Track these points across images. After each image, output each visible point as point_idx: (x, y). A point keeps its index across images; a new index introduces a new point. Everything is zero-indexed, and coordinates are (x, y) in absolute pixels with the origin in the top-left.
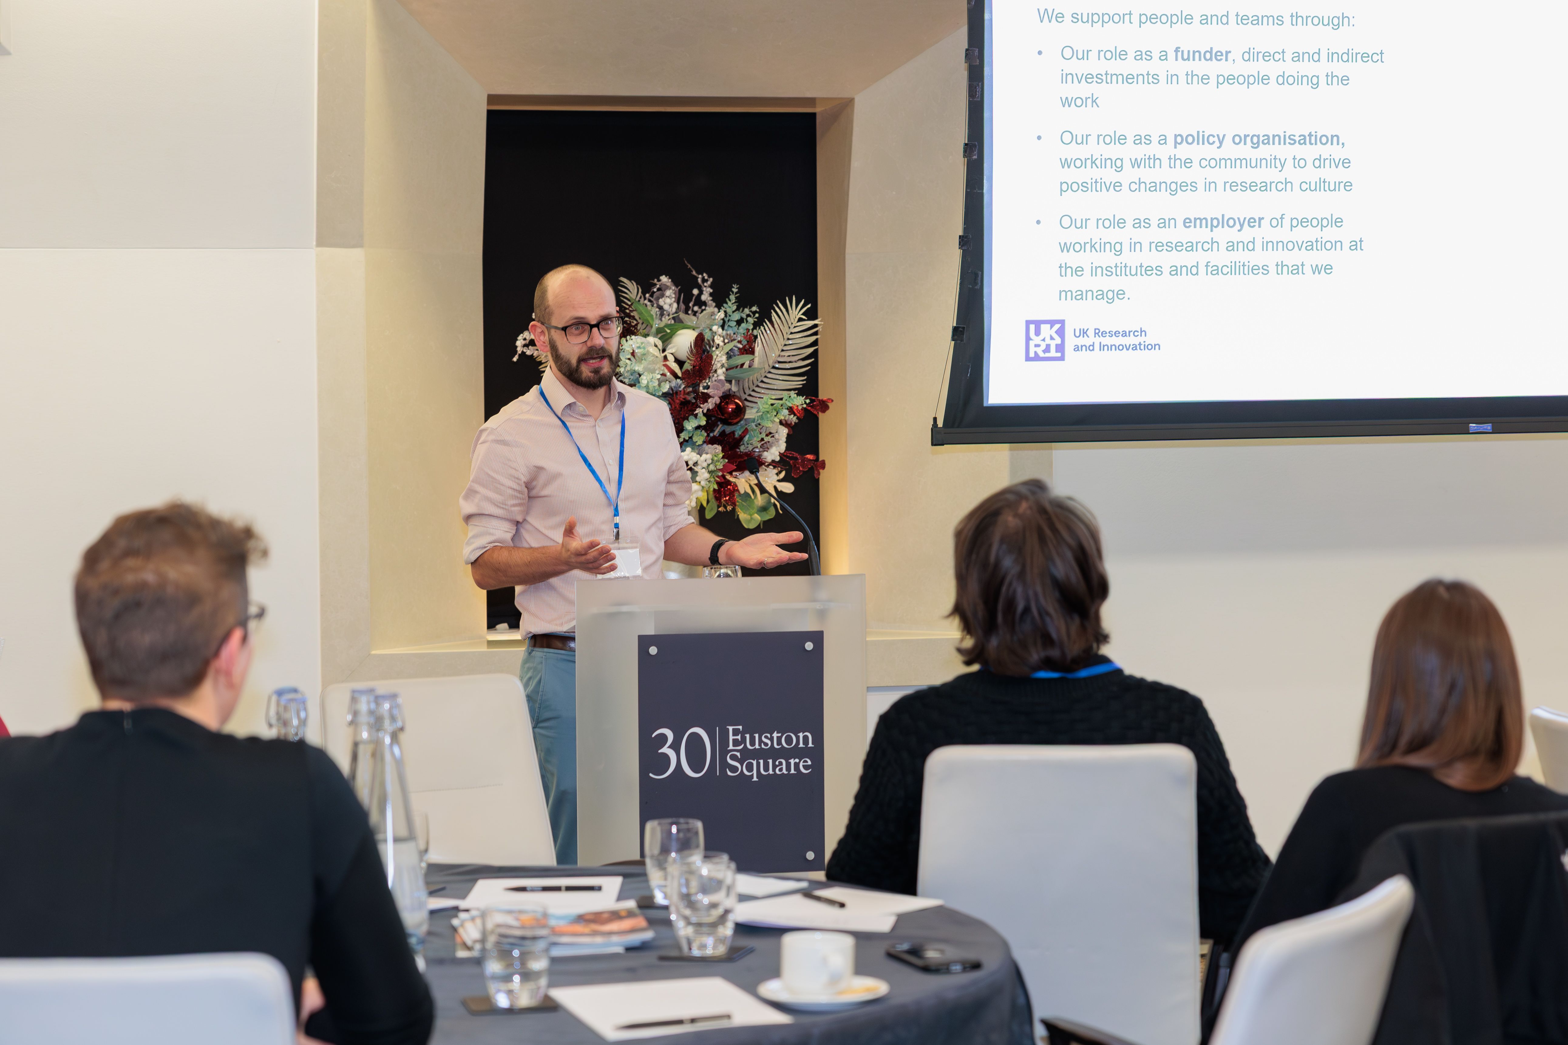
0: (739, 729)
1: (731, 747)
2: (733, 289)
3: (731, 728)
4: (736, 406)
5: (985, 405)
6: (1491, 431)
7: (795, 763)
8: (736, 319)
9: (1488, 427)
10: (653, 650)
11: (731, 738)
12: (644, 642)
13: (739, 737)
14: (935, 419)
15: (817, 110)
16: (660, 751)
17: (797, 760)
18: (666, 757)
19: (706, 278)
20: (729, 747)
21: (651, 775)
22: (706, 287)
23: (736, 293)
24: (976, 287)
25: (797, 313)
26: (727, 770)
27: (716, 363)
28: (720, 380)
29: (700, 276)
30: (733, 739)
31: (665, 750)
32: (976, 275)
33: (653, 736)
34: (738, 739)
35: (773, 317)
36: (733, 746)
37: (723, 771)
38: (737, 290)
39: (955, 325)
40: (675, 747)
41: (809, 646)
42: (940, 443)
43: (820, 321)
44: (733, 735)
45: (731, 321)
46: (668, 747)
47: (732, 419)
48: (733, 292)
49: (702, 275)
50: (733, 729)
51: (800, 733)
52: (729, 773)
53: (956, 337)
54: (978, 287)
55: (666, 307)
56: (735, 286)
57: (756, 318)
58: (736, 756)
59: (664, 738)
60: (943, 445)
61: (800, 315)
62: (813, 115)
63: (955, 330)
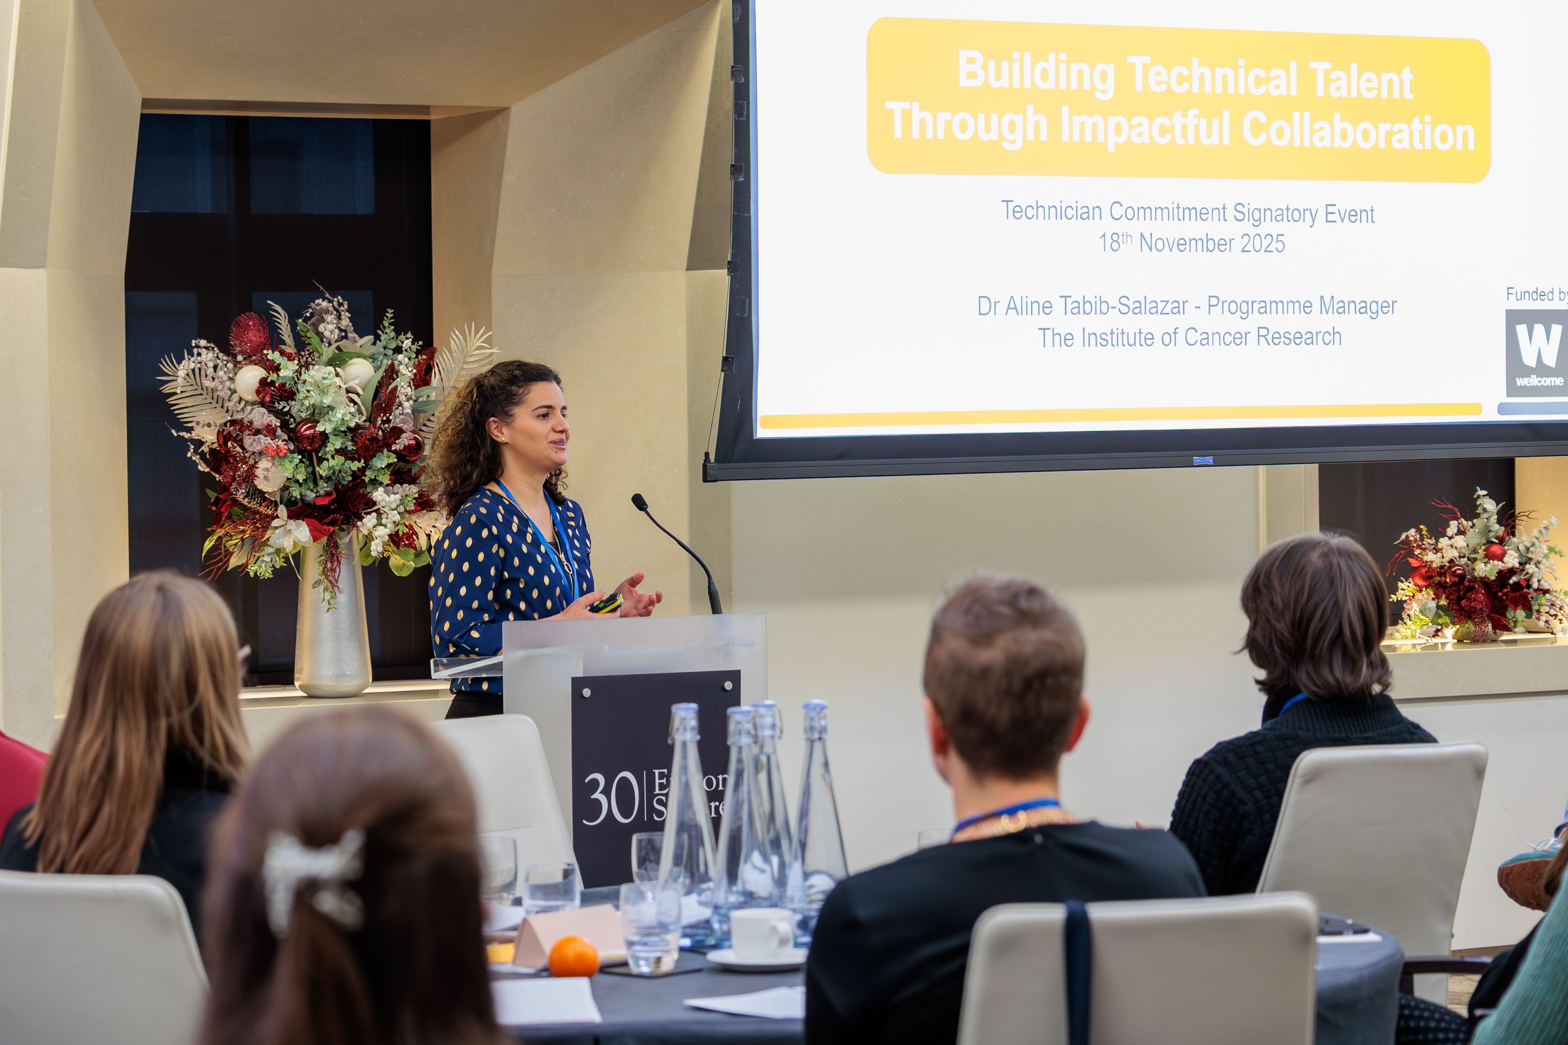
0: (664, 772)
1: (657, 791)
2: (387, 314)
3: (657, 772)
4: (416, 441)
5: (755, 438)
6: (1212, 464)
7: (716, 806)
8: (393, 347)
9: (1210, 460)
10: (587, 693)
11: (657, 781)
12: (578, 684)
13: (664, 781)
14: (707, 455)
15: (432, 117)
16: (592, 797)
17: (717, 803)
18: (598, 802)
19: (341, 301)
20: (655, 791)
21: (584, 822)
22: (343, 311)
23: (391, 318)
24: (744, 316)
25: (476, 340)
26: (654, 814)
27: (400, 395)
28: (407, 413)
29: (336, 299)
30: (659, 783)
31: (598, 795)
32: (744, 302)
33: (586, 781)
34: (663, 783)
35: (452, 346)
36: (660, 790)
37: (650, 816)
38: (392, 315)
39: (725, 355)
40: (607, 792)
41: (728, 685)
42: (714, 479)
43: (497, 350)
44: (659, 779)
45: (388, 349)
46: (601, 793)
47: (411, 457)
48: (387, 317)
49: (337, 298)
50: (659, 772)
51: (719, 775)
52: (656, 818)
53: (725, 368)
54: (745, 315)
55: (327, 334)
56: (390, 311)
57: (419, 346)
58: (662, 800)
59: (595, 782)
60: (716, 481)
61: (479, 344)
62: (427, 123)
63: (725, 359)
